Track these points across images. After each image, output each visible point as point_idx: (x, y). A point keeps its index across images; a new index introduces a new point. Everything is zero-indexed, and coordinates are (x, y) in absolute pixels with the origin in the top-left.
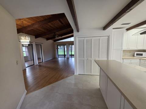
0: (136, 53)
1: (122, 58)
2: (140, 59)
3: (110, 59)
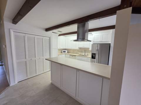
1: (58, 54)
2: (65, 54)
3: (51, 57)
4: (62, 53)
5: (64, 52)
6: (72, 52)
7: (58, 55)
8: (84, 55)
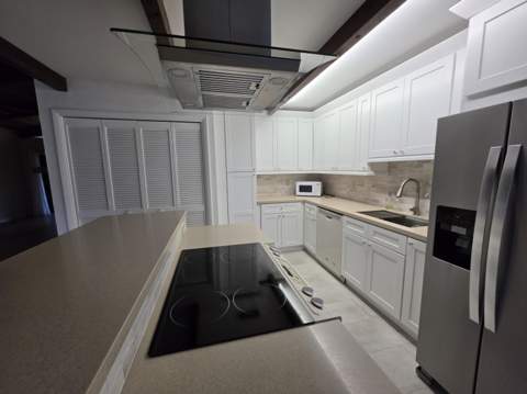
0: (299, 184)
1: (255, 200)
2: (304, 202)
4: (295, 193)
5: (303, 189)
6: (344, 192)
7: (260, 204)
8: (409, 214)
